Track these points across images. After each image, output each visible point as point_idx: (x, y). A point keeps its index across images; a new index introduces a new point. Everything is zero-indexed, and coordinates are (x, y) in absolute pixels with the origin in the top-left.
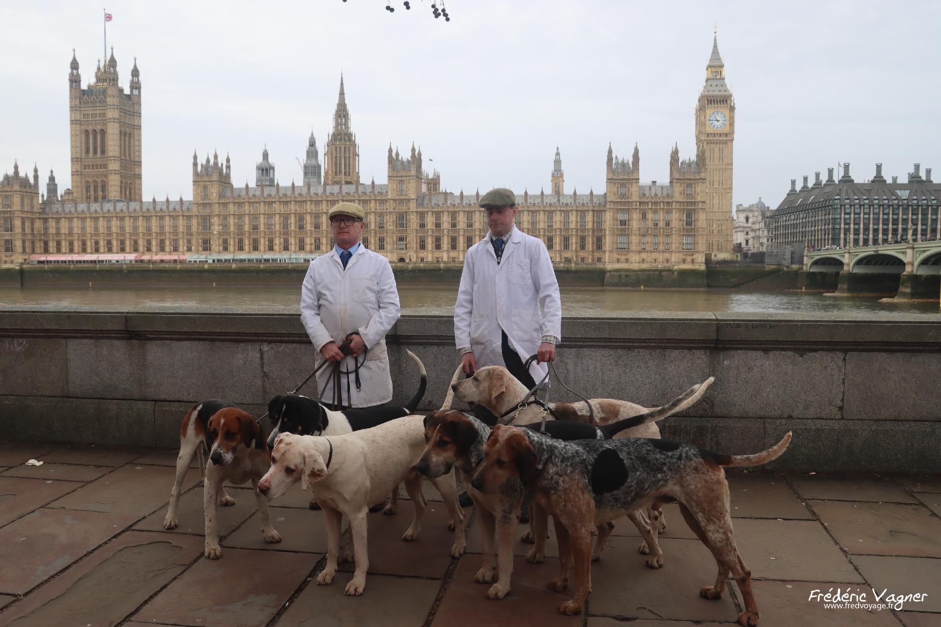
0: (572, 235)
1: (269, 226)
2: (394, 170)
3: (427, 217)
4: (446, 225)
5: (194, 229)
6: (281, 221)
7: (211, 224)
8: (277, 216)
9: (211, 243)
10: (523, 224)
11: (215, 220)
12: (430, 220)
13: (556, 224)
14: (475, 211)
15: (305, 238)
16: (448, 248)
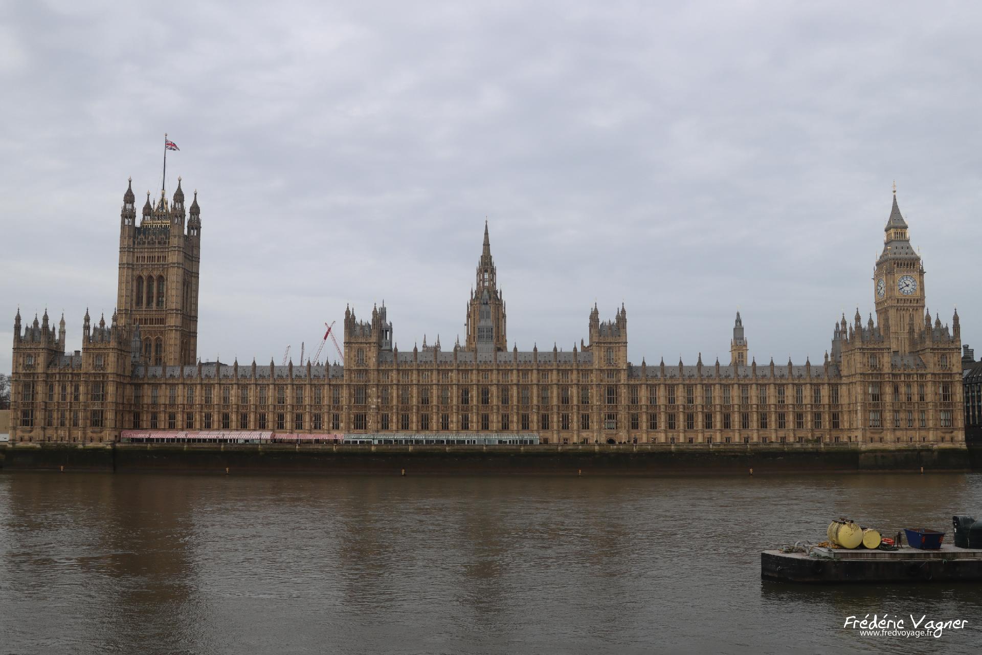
0: (806, 412)
1: (444, 400)
2: (600, 336)
3: (640, 391)
4: (662, 401)
5: (344, 401)
6: (460, 394)
7: (367, 396)
8: (455, 388)
9: (367, 419)
10: (751, 399)
11: (372, 391)
12: (643, 394)
13: (787, 400)
14: (696, 385)
15: (489, 415)
16: (666, 427)
